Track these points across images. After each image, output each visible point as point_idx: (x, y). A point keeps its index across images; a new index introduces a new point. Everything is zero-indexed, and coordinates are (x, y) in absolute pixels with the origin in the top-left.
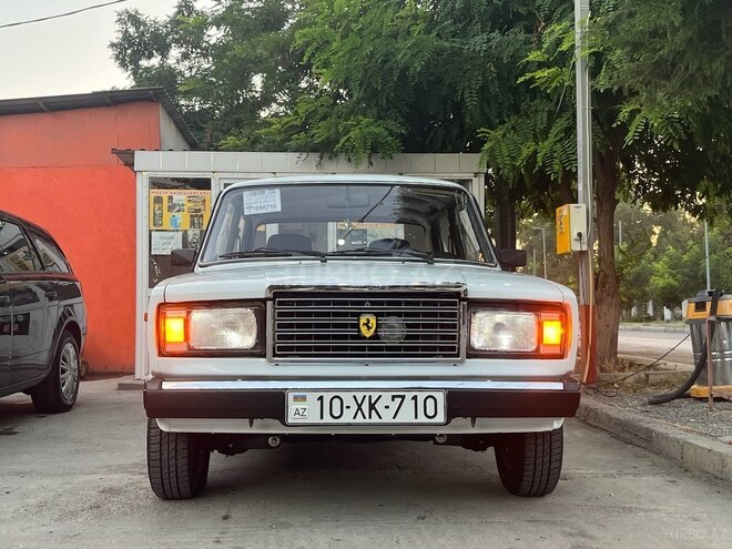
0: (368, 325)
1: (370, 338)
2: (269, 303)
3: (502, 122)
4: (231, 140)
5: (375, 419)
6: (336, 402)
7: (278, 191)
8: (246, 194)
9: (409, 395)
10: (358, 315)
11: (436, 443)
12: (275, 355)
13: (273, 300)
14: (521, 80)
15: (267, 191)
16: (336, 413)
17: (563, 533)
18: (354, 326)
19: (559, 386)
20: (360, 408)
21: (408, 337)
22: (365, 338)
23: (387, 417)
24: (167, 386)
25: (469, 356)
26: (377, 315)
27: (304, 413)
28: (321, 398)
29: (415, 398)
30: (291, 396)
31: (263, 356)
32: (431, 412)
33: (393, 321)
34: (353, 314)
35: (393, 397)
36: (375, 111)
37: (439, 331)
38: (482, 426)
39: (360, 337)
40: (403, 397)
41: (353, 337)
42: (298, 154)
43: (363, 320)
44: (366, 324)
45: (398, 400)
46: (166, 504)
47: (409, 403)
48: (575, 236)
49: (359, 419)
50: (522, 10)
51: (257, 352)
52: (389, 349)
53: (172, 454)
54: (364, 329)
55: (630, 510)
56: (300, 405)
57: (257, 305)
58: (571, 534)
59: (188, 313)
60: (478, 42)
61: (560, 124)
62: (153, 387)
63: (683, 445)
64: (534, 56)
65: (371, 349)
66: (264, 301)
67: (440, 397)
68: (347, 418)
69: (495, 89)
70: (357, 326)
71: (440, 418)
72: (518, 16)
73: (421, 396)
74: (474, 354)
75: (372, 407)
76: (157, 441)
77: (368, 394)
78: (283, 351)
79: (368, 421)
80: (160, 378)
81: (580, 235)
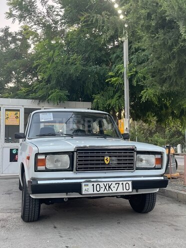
0: (107, 160)
2: (75, 153)
5: (110, 191)
6: (98, 186)
8: (41, 114)
9: (121, 183)
10: (104, 156)
12: (76, 170)
13: (76, 152)
14: (107, 81)
15: (48, 114)
16: (98, 190)
18: (102, 160)
19: (162, 178)
20: (106, 188)
21: (118, 164)
22: (106, 164)
23: (114, 191)
24: (39, 182)
25: (137, 169)
26: (110, 156)
27: (88, 190)
28: (93, 185)
29: (122, 184)
30: (83, 184)
31: (72, 171)
32: (128, 188)
33: (114, 158)
34: (102, 156)
35: (116, 184)
37: (128, 162)
38: (140, 192)
39: (105, 164)
40: (119, 184)
41: (102, 164)
42: (31, 100)
43: (105, 158)
44: (106, 160)
45: (117, 185)
47: (121, 186)
48: (125, 129)
49: (106, 192)
50: (105, 59)
51: (71, 169)
52: (113, 167)
54: (106, 161)
56: (86, 187)
57: (71, 154)
58: (170, 226)
59: (46, 157)
61: (117, 95)
62: (34, 183)
63: (178, 194)
64: (110, 74)
65: (107, 168)
66: (73, 152)
67: (130, 183)
68: (102, 191)
69: (98, 83)
70: (104, 160)
71: (131, 190)
72: (103, 61)
73: (124, 183)
75: (109, 187)
77: (108, 183)
78: (79, 170)
79: (108, 192)
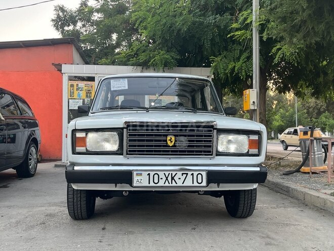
0: (171, 140)
1: (172, 146)
2: (125, 130)
3: (220, 54)
4: (104, 60)
5: (174, 184)
6: (156, 176)
7: (126, 80)
8: (112, 81)
9: (190, 173)
10: (166, 136)
11: (199, 194)
12: (127, 154)
13: (127, 128)
14: (229, 36)
15: (121, 80)
16: (156, 181)
17: (260, 236)
18: (164, 141)
19: (258, 169)
20: (167, 179)
21: (189, 146)
22: (169, 146)
23: (180, 183)
24: (76, 168)
25: (217, 155)
26: (175, 136)
27: (141, 181)
28: (149, 174)
29: (192, 174)
30: (135, 173)
31: (122, 154)
32: (200, 181)
33: (182, 138)
34: (164, 135)
35: (183, 174)
36: (166, 48)
37: (203, 144)
38: (222, 187)
39: (167, 146)
40: (187, 174)
41: (164, 146)
42: (132, 67)
43: (169, 138)
44: (170, 140)
45: (185, 175)
46: (76, 222)
47: (190, 177)
48: (252, 103)
49: (167, 184)
50: (229, 6)
51: (119, 152)
52: (180, 151)
53: (79, 199)
54: (169, 142)
55: (287, 225)
56: (139, 178)
57: (119, 131)
59: (86, 134)
60: (211, 19)
61: (245, 55)
62: (70, 169)
63: (305, 194)
64: (235, 25)
65: (172, 151)
66: (122, 129)
67: (204, 174)
68: (161, 183)
69: (217, 40)
70: (166, 141)
71: (204, 184)
72: (227, 9)
73: (195, 173)
74: (219, 154)
75: (173, 178)
76: (71, 193)
77: (171, 173)
78: (131, 153)
79: (171, 185)
80: (73, 164)
81: (254, 102)
